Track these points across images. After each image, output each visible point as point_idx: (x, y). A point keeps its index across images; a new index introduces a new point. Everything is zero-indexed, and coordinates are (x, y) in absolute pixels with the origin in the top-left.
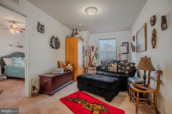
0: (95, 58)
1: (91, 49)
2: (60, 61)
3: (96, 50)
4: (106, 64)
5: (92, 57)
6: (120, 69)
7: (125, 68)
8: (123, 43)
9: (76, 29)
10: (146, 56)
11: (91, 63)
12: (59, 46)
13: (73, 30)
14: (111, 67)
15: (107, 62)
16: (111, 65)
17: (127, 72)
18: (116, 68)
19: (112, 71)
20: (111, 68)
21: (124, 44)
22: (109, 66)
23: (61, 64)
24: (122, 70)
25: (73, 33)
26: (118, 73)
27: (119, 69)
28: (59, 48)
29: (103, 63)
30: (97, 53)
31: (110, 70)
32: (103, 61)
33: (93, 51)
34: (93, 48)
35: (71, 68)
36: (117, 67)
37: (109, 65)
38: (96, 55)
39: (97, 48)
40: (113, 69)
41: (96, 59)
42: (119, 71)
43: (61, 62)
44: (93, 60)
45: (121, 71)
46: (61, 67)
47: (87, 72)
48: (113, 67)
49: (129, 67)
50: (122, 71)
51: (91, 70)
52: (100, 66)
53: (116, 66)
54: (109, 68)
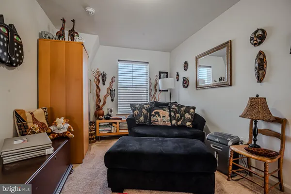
0: (109, 98)
1: (100, 78)
2: (23, 112)
3: (112, 82)
4: (144, 110)
5: (102, 97)
6: (174, 118)
7: (181, 117)
8: (160, 73)
9: (73, 21)
10: (257, 96)
11: (102, 109)
12: (21, 58)
13: (64, 21)
14: (159, 116)
15: (145, 106)
16: (158, 113)
17: (188, 124)
18: (169, 118)
19: (162, 123)
20: (159, 118)
21: (162, 75)
22: (154, 116)
23: (29, 119)
24: (178, 120)
25: (63, 29)
26: (173, 127)
27: (172, 119)
28: (20, 63)
29: (138, 109)
30: (114, 87)
31: (157, 124)
32: (138, 106)
33: (104, 84)
34: (104, 76)
35: (66, 130)
36: (170, 115)
37: (153, 113)
38: (112, 93)
39: (112, 78)
40: (164, 119)
41: (112, 100)
42: (174, 122)
43: (27, 114)
44: (104, 104)
45: (177, 123)
46: (34, 133)
47: (95, 133)
48: (163, 117)
49: (189, 114)
50: (180, 123)
51: (105, 126)
52: (133, 116)
53: (168, 113)
54: (153, 119)
